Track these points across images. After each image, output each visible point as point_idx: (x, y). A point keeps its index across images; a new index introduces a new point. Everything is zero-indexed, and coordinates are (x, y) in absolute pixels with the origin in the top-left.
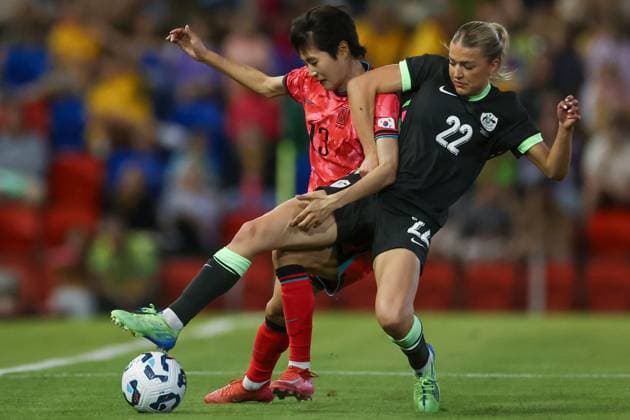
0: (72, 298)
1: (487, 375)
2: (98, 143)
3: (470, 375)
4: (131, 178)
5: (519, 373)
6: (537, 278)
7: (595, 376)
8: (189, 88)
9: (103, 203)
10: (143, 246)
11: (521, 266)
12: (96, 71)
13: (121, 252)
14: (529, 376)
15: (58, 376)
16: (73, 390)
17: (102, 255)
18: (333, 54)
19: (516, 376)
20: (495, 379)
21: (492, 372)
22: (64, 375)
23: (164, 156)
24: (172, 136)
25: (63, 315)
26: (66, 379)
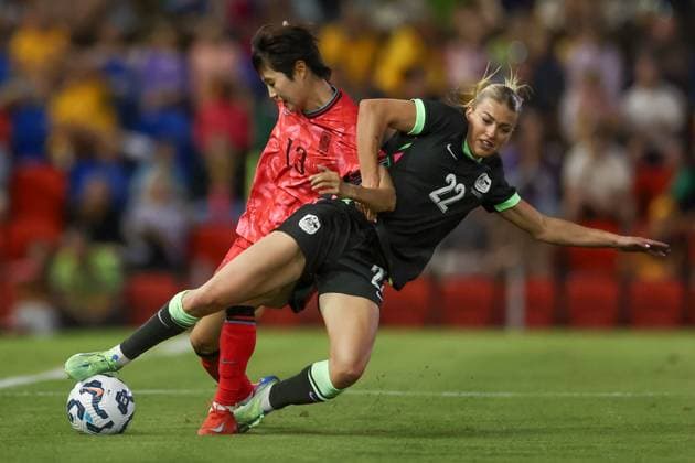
0: (33, 314)
1: (464, 394)
2: (61, 153)
3: (445, 394)
4: (95, 190)
5: (497, 391)
6: (516, 293)
7: (576, 394)
8: (155, 97)
9: (66, 215)
10: (107, 261)
11: (499, 281)
12: (59, 79)
13: (85, 265)
14: (507, 395)
15: (18, 394)
16: (34, 409)
17: (65, 270)
18: (290, 75)
19: (494, 395)
20: (471, 397)
21: (470, 390)
22: (26, 394)
23: (129, 167)
24: (137, 146)
25: (24, 331)
26: (27, 397)
